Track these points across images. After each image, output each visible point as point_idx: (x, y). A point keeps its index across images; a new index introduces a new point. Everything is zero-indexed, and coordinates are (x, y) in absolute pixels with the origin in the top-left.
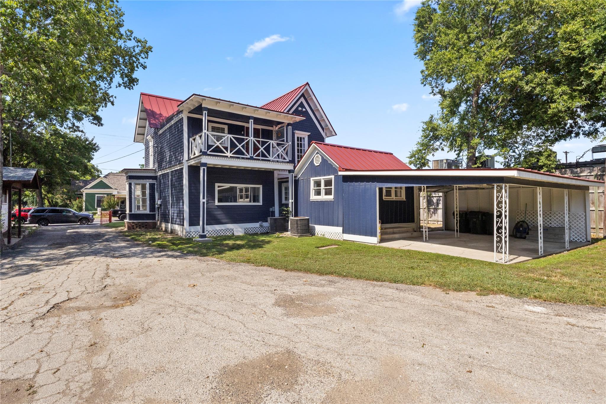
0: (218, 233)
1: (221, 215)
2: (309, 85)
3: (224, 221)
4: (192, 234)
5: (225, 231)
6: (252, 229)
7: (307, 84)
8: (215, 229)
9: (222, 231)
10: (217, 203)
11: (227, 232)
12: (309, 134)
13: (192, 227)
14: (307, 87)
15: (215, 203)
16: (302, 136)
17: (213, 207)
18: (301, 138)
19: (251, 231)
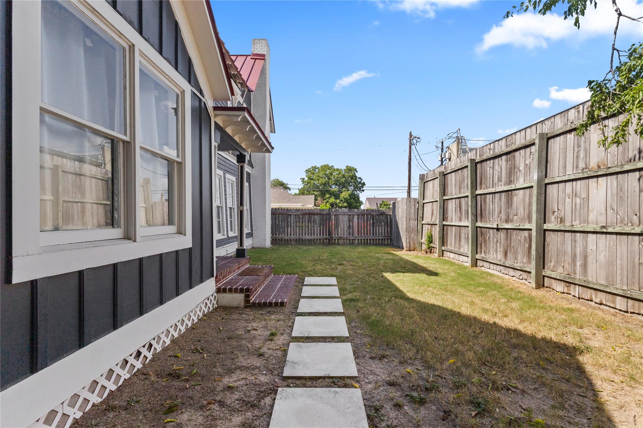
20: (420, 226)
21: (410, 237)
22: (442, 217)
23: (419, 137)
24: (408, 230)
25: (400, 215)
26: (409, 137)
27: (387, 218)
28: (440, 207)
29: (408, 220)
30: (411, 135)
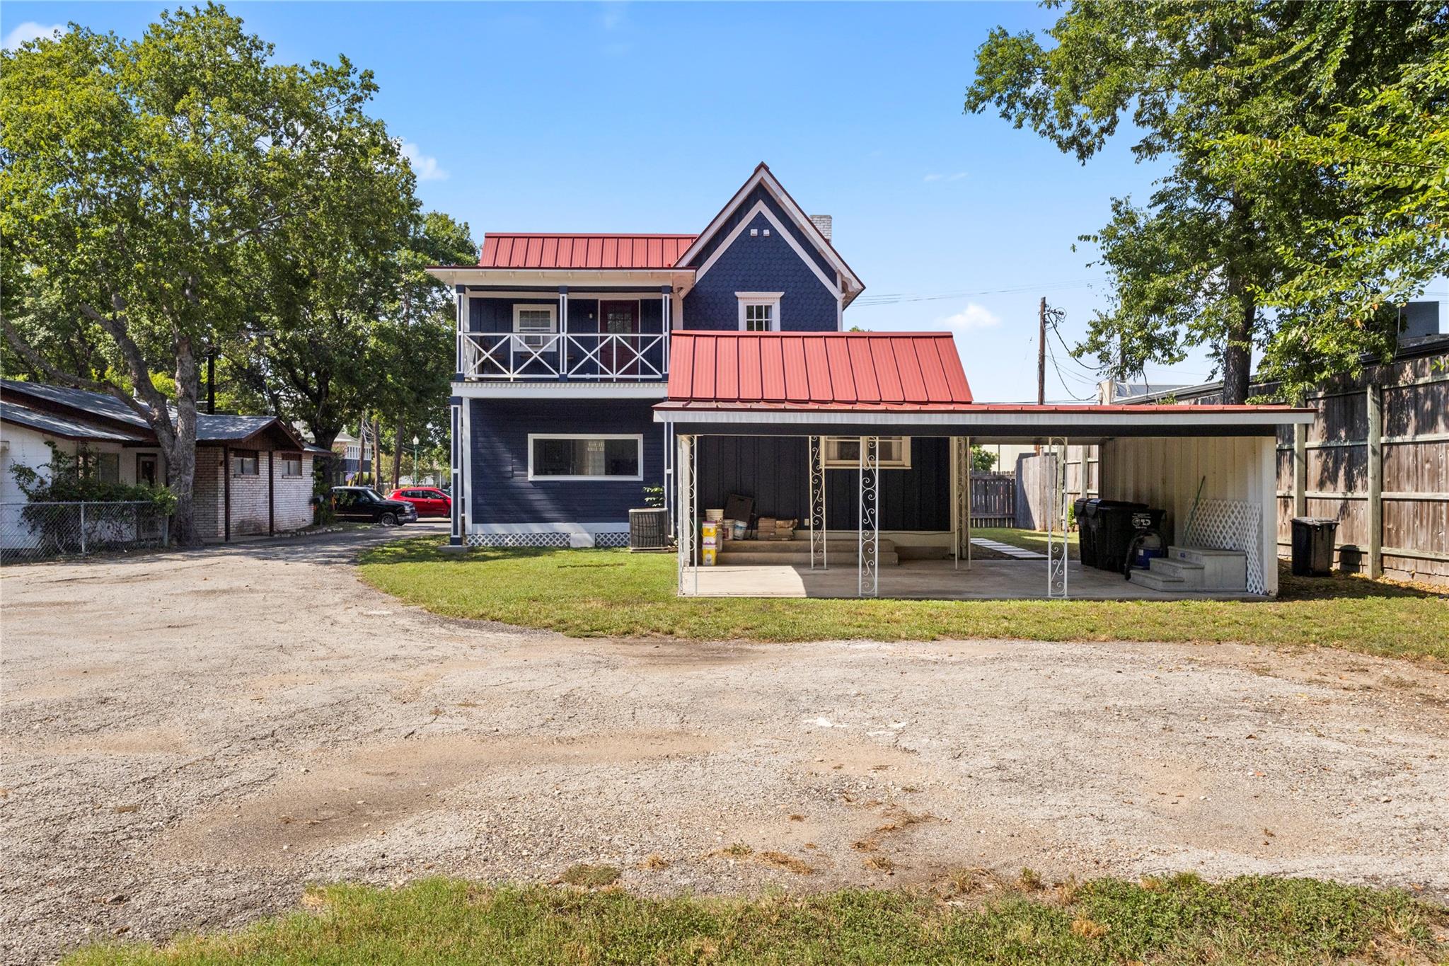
0: (534, 540)
1: (544, 503)
2: (767, 169)
3: (547, 515)
4: (480, 540)
5: (551, 536)
6: (616, 536)
7: (762, 166)
8: (527, 532)
9: (544, 537)
10: (531, 477)
11: (554, 540)
12: (782, 293)
13: (479, 526)
14: (763, 173)
15: (527, 476)
16: (764, 303)
17: (523, 485)
18: (759, 308)
19: (612, 540)
20: (1059, 496)
21: (1045, 512)
22: (1086, 484)
23: (1062, 310)
24: (1043, 502)
25: (1031, 481)
26: (1039, 309)
27: (1008, 485)
28: (1084, 471)
29: (1043, 487)
30: (1044, 305)
